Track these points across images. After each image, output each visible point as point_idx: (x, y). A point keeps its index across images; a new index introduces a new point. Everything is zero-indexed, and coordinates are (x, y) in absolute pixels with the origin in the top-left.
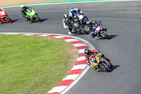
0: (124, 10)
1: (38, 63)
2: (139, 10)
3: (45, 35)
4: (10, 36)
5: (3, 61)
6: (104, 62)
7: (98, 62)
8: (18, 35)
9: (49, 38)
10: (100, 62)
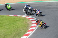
3: (18, 16)
4: (4, 16)
5: (1, 26)
7: (41, 24)
8: (7, 16)
9: (20, 17)
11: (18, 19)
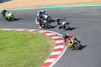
0: (88, 13)
1: (26, 50)
2: (99, 13)
6: (77, 43)
10: (74, 43)
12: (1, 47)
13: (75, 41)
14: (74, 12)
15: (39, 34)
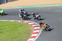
0: (54, 10)
1: (16, 33)
2: (61, 10)
3: (20, 21)
7: (45, 27)
8: (7, 21)
11: (19, 25)
12: (1, 31)
13: (47, 26)
14: (46, 10)
15: (24, 23)
